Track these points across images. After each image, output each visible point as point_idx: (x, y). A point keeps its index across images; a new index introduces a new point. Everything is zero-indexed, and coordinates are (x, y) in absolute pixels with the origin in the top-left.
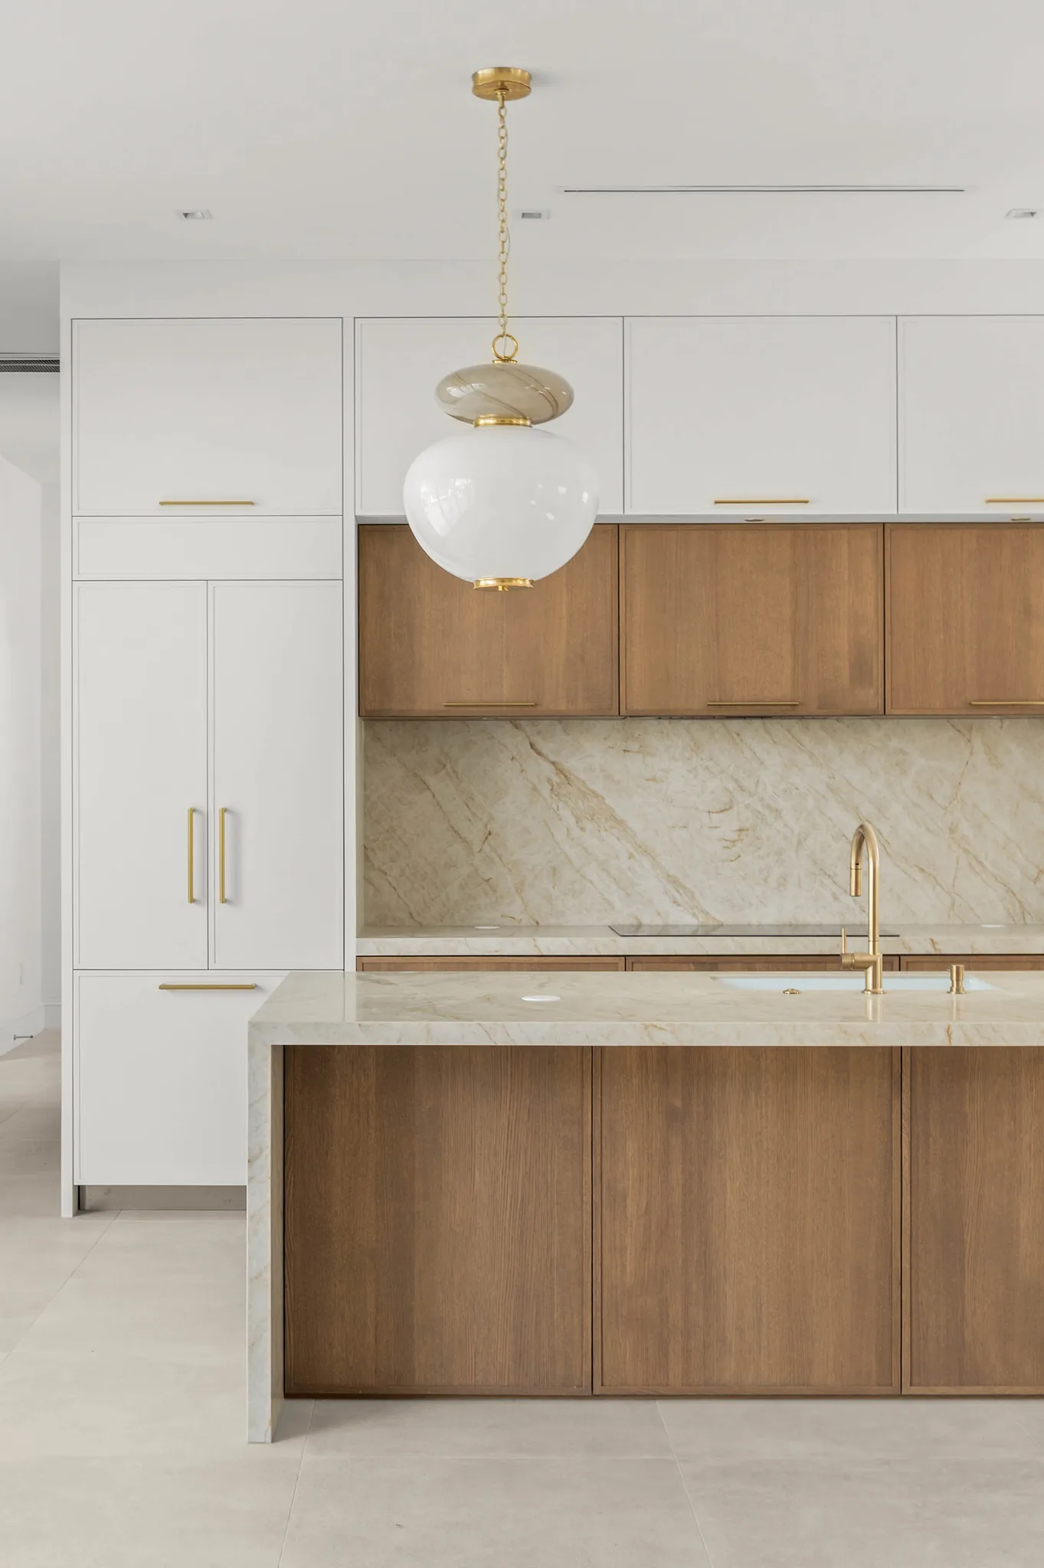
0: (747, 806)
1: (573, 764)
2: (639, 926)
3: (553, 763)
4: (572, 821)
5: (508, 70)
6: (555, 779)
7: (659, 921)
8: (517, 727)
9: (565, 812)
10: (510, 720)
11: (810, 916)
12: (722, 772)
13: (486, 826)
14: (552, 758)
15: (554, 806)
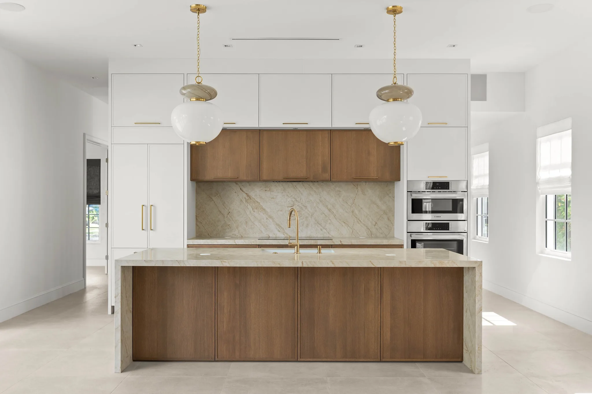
0: (298, 205)
1: (252, 194)
2: (269, 237)
3: (246, 194)
4: (251, 209)
5: (199, 5)
6: (247, 198)
7: (274, 236)
8: (237, 184)
9: (249, 207)
10: (235, 182)
11: (314, 235)
12: (291, 196)
13: (228, 211)
14: (246, 193)
15: (247, 205)
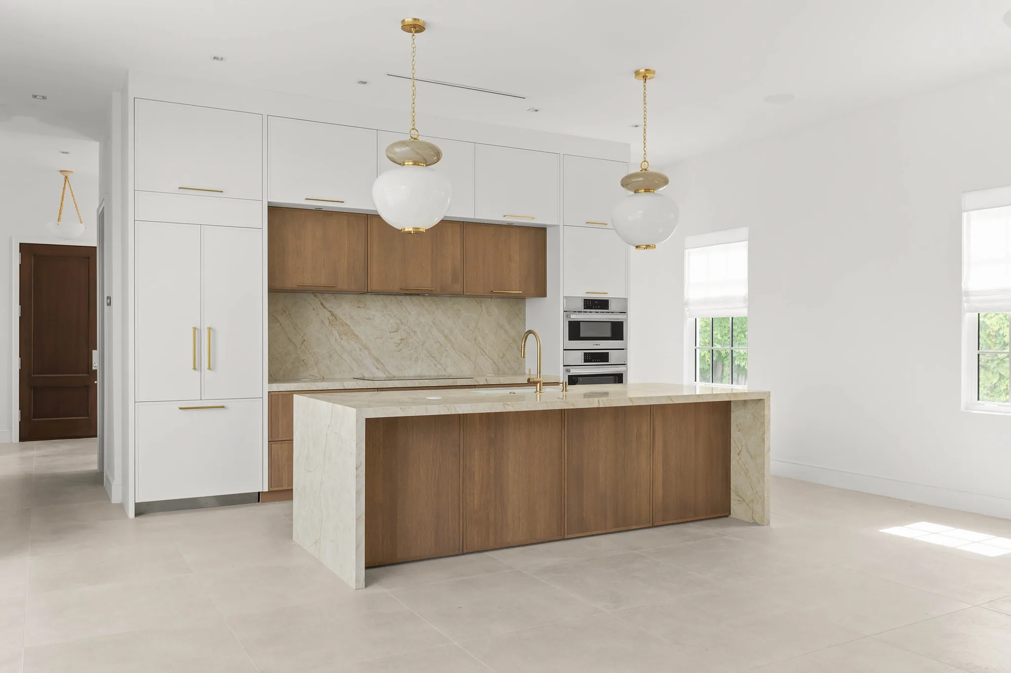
0: (404, 330)
1: (338, 312)
2: (364, 377)
3: (330, 311)
4: (338, 336)
6: (331, 318)
7: (371, 376)
8: (315, 296)
9: (335, 332)
10: (313, 293)
11: (426, 373)
12: (395, 316)
13: (303, 337)
14: (330, 310)
15: (330, 329)
